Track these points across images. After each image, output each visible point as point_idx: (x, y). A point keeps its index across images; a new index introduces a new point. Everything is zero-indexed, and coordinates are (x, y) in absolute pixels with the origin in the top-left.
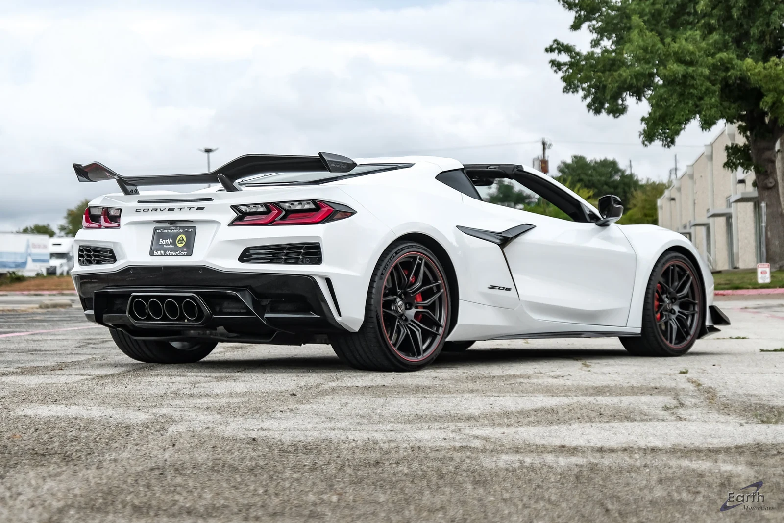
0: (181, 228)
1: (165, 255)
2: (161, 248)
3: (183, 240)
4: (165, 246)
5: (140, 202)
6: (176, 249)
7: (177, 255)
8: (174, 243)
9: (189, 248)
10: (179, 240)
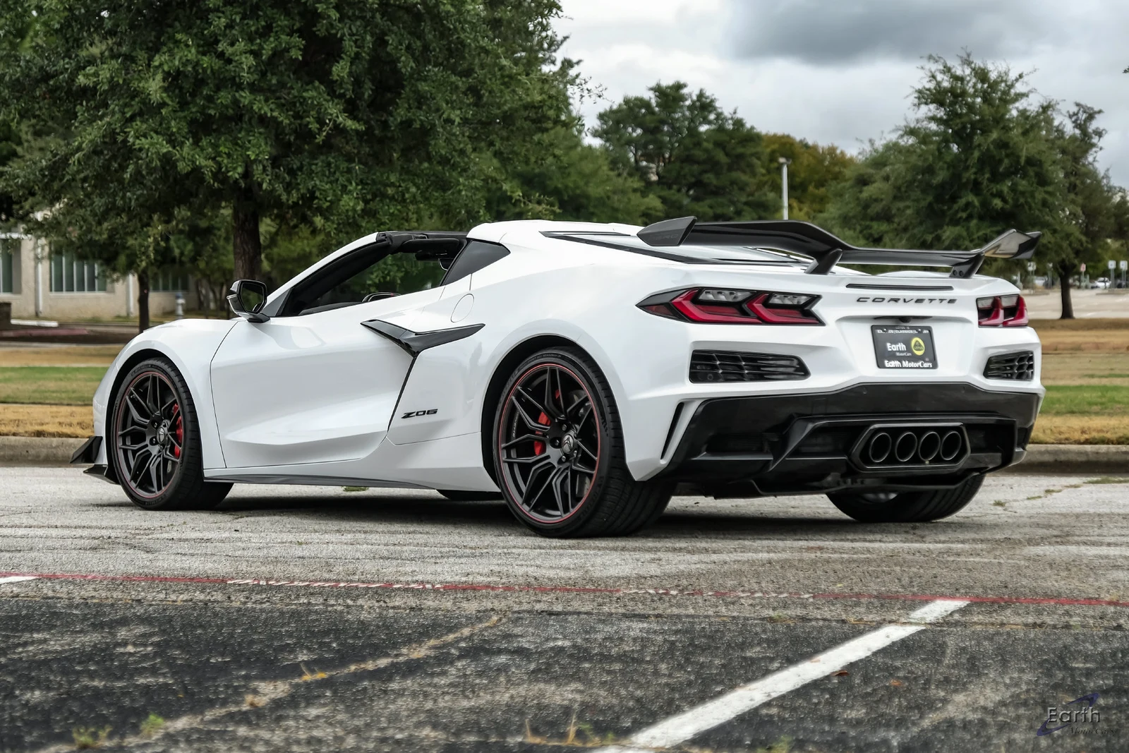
0: (912, 328)
1: (902, 368)
2: (892, 356)
3: (920, 345)
4: (898, 354)
5: (849, 286)
6: (914, 358)
7: (919, 368)
8: (909, 349)
9: (931, 358)
10: (915, 345)
